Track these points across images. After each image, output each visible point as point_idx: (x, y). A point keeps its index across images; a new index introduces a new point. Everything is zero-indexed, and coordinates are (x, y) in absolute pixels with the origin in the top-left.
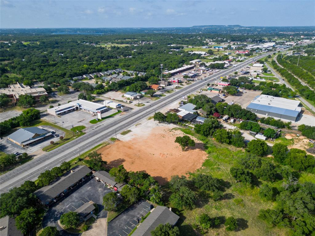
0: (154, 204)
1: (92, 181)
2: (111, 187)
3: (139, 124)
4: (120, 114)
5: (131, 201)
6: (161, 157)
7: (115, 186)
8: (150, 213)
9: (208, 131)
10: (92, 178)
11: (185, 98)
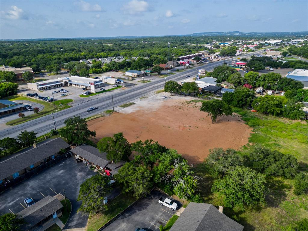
0: (183, 200)
1: (68, 162)
2: (99, 171)
3: (145, 97)
4: (120, 89)
5: (137, 194)
6: (181, 130)
7: (106, 168)
8: (176, 217)
9: (244, 100)
10: (69, 156)
11: (201, 71)
